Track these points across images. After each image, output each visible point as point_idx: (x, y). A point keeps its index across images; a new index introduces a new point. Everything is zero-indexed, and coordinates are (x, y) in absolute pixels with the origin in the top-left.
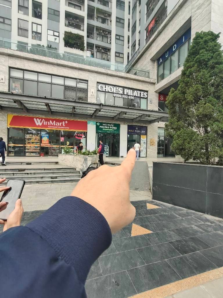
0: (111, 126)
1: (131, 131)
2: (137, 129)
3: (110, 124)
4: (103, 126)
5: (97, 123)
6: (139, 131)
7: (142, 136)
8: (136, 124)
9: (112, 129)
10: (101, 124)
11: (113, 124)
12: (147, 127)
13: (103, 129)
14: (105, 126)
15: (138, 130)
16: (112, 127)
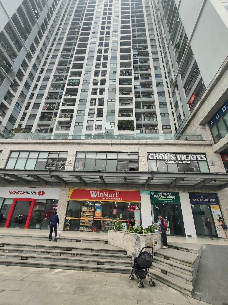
0: (167, 195)
1: (195, 200)
2: (202, 197)
3: (167, 192)
4: (159, 195)
5: (151, 192)
6: (206, 200)
7: (212, 206)
8: (200, 191)
9: (169, 198)
10: (156, 193)
11: (170, 192)
12: (216, 194)
13: (159, 199)
14: (160, 195)
15: (204, 198)
16: (169, 196)
